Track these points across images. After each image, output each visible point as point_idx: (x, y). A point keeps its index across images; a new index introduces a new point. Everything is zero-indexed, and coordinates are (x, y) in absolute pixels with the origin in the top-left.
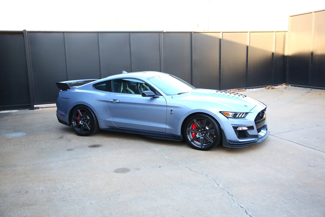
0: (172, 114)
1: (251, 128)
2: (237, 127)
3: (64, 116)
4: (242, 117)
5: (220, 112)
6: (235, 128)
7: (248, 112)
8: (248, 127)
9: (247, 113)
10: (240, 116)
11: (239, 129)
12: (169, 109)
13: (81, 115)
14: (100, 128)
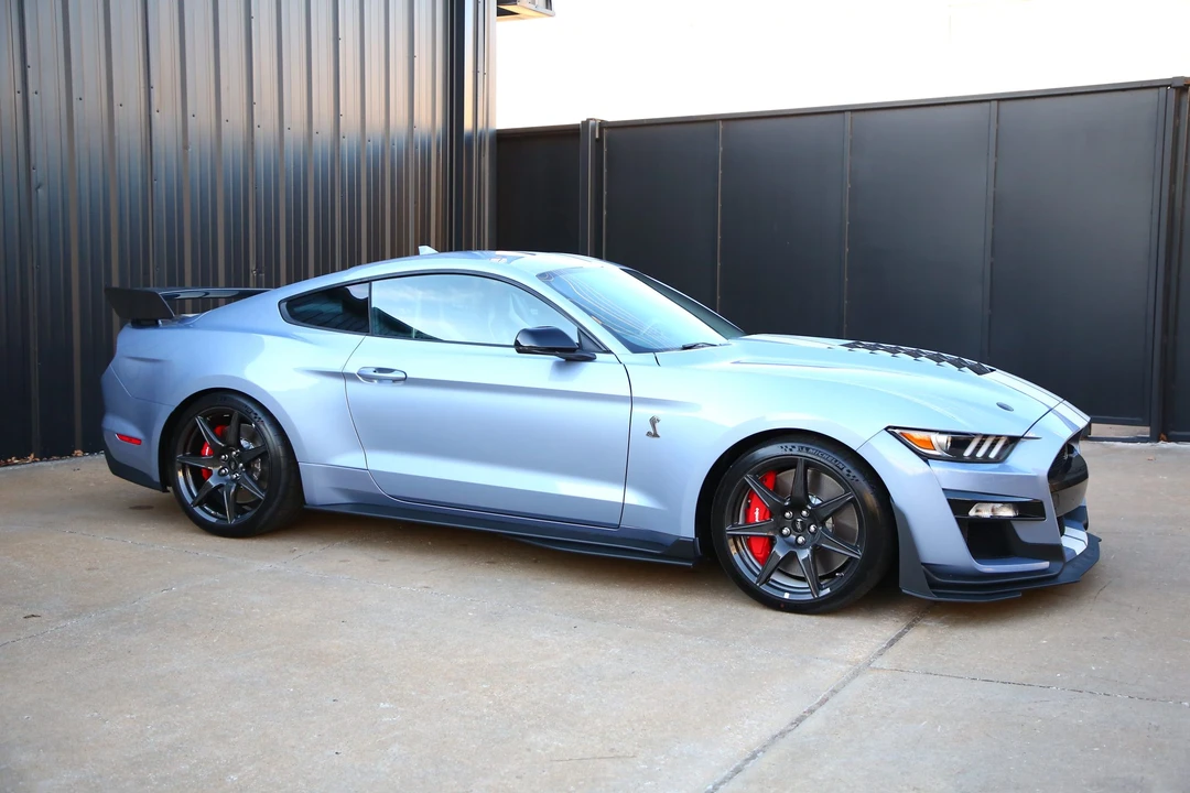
0: (656, 435)
1: (1031, 510)
2: (971, 504)
3: (138, 441)
4: (992, 455)
6: (959, 504)
7: (1021, 435)
8: (1017, 506)
9: (1013, 441)
10: (980, 454)
11: (977, 511)
12: (643, 413)
13: (217, 440)
14: (305, 504)
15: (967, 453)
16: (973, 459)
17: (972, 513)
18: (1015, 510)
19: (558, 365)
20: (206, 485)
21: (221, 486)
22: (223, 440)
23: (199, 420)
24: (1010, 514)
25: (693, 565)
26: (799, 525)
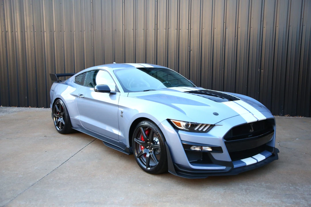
0: (122, 116)
1: (217, 149)
2: (191, 146)
4: (204, 130)
5: (169, 120)
6: (187, 147)
7: (215, 124)
9: (212, 126)
10: (200, 129)
11: (194, 148)
13: (58, 110)
14: (72, 127)
15: (196, 129)
16: (198, 131)
17: (192, 148)
18: (212, 149)
20: (58, 121)
21: (60, 121)
22: (59, 110)
23: (56, 105)
24: (210, 150)
25: (129, 155)
26: (151, 147)
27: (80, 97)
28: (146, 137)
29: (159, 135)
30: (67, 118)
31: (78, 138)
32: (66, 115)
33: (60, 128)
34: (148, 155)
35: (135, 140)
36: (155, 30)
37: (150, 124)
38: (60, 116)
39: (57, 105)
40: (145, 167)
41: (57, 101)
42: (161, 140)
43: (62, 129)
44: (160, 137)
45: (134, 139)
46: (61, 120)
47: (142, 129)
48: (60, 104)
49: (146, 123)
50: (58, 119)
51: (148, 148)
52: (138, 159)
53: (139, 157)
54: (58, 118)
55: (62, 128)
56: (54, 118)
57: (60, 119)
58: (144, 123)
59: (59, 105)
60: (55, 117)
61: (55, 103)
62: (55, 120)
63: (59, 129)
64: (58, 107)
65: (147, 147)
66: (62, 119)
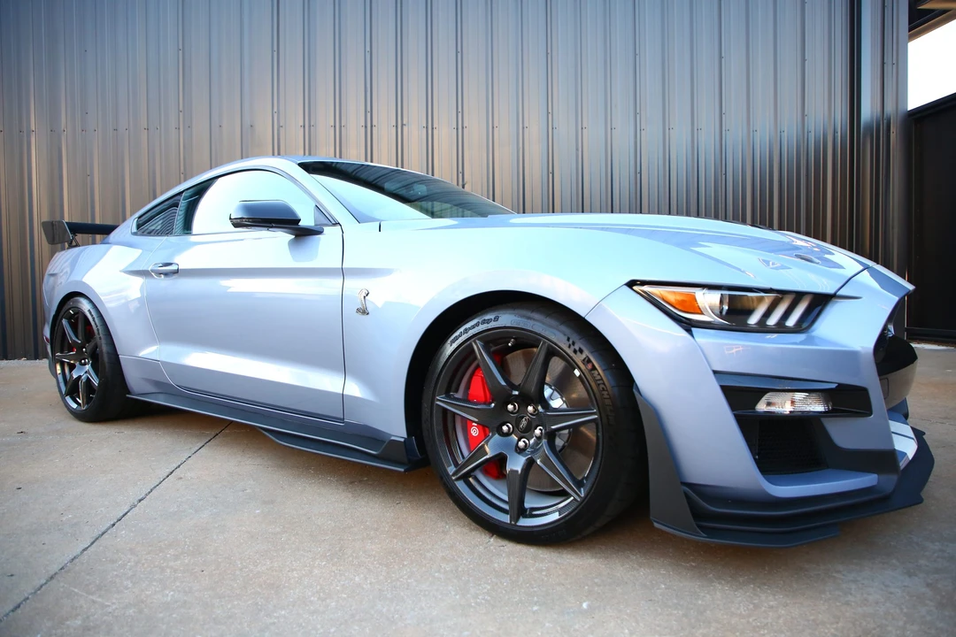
0: (366, 312)
2: (763, 392)
4: (792, 321)
6: (740, 397)
8: (828, 395)
9: (820, 302)
10: (773, 321)
11: (769, 404)
12: (354, 286)
13: (74, 338)
14: (129, 393)
15: (753, 320)
17: (762, 407)
18: (826, 402)
19: (291, 243)
20: (71, 376)
21: (80, 377)
22: (78, 338)
23: (64, 322)
24: (819, 407)
25: (405, 471)
26: (524, 423)
27: (160, 273)
28: (503, 383)
29: (589, 361)
30: (106, 359)
31: (153, 432)
32: (105, 348)
33: (80, 401)
34: (516, 464)
35: (441, 401)
36: (366, 127)
37: (529, 318)
38: (80, 357)
39: (70, 318)
40: (506, 518)
41: (71, 303)
42: (604, 384)
43: (87, 403)
44: (594, 368)
45: (433, 399)
46: (84, 371)
47: (477, 347)
48: (79, 312)
49: (506, 319)
50: (71, 370)
51: (508, 434)
52: (461, 485)
53: (465, 478)
54: (72, 367)
55: (88, 400)
56: (58, 367)
57: (80, 370)
58: (496, 319)
59: (79, 321)
60: (62, 364)
61: (62, 313)
62: (59, 371)
63: (74, 406)
64: (74, 327)
65: (505, 428)
66: (88, 367)
